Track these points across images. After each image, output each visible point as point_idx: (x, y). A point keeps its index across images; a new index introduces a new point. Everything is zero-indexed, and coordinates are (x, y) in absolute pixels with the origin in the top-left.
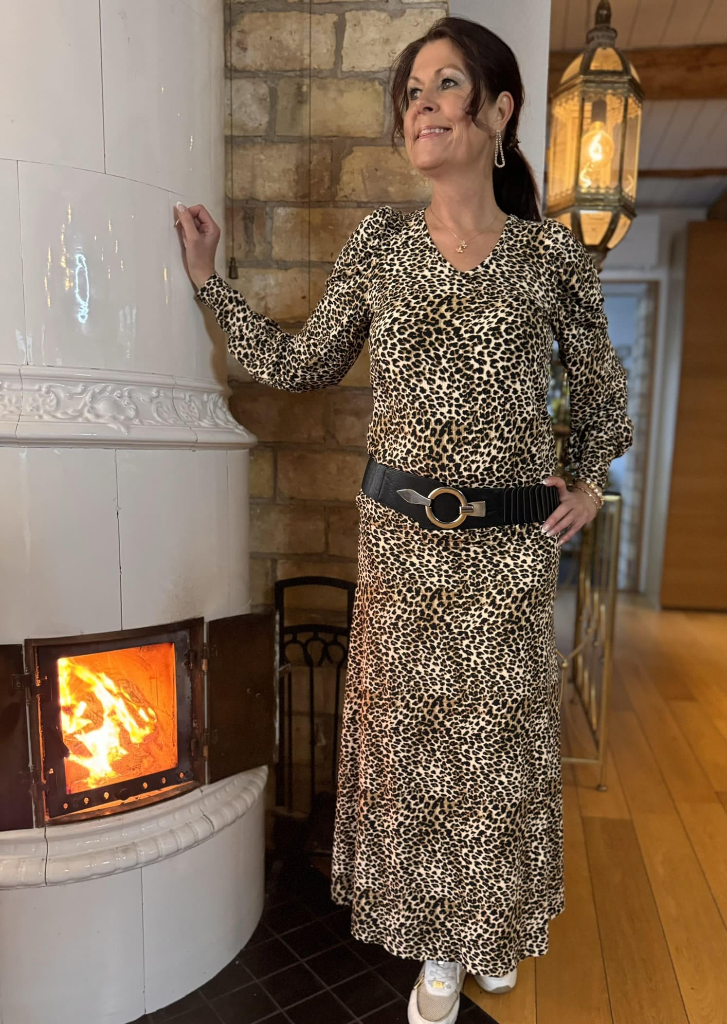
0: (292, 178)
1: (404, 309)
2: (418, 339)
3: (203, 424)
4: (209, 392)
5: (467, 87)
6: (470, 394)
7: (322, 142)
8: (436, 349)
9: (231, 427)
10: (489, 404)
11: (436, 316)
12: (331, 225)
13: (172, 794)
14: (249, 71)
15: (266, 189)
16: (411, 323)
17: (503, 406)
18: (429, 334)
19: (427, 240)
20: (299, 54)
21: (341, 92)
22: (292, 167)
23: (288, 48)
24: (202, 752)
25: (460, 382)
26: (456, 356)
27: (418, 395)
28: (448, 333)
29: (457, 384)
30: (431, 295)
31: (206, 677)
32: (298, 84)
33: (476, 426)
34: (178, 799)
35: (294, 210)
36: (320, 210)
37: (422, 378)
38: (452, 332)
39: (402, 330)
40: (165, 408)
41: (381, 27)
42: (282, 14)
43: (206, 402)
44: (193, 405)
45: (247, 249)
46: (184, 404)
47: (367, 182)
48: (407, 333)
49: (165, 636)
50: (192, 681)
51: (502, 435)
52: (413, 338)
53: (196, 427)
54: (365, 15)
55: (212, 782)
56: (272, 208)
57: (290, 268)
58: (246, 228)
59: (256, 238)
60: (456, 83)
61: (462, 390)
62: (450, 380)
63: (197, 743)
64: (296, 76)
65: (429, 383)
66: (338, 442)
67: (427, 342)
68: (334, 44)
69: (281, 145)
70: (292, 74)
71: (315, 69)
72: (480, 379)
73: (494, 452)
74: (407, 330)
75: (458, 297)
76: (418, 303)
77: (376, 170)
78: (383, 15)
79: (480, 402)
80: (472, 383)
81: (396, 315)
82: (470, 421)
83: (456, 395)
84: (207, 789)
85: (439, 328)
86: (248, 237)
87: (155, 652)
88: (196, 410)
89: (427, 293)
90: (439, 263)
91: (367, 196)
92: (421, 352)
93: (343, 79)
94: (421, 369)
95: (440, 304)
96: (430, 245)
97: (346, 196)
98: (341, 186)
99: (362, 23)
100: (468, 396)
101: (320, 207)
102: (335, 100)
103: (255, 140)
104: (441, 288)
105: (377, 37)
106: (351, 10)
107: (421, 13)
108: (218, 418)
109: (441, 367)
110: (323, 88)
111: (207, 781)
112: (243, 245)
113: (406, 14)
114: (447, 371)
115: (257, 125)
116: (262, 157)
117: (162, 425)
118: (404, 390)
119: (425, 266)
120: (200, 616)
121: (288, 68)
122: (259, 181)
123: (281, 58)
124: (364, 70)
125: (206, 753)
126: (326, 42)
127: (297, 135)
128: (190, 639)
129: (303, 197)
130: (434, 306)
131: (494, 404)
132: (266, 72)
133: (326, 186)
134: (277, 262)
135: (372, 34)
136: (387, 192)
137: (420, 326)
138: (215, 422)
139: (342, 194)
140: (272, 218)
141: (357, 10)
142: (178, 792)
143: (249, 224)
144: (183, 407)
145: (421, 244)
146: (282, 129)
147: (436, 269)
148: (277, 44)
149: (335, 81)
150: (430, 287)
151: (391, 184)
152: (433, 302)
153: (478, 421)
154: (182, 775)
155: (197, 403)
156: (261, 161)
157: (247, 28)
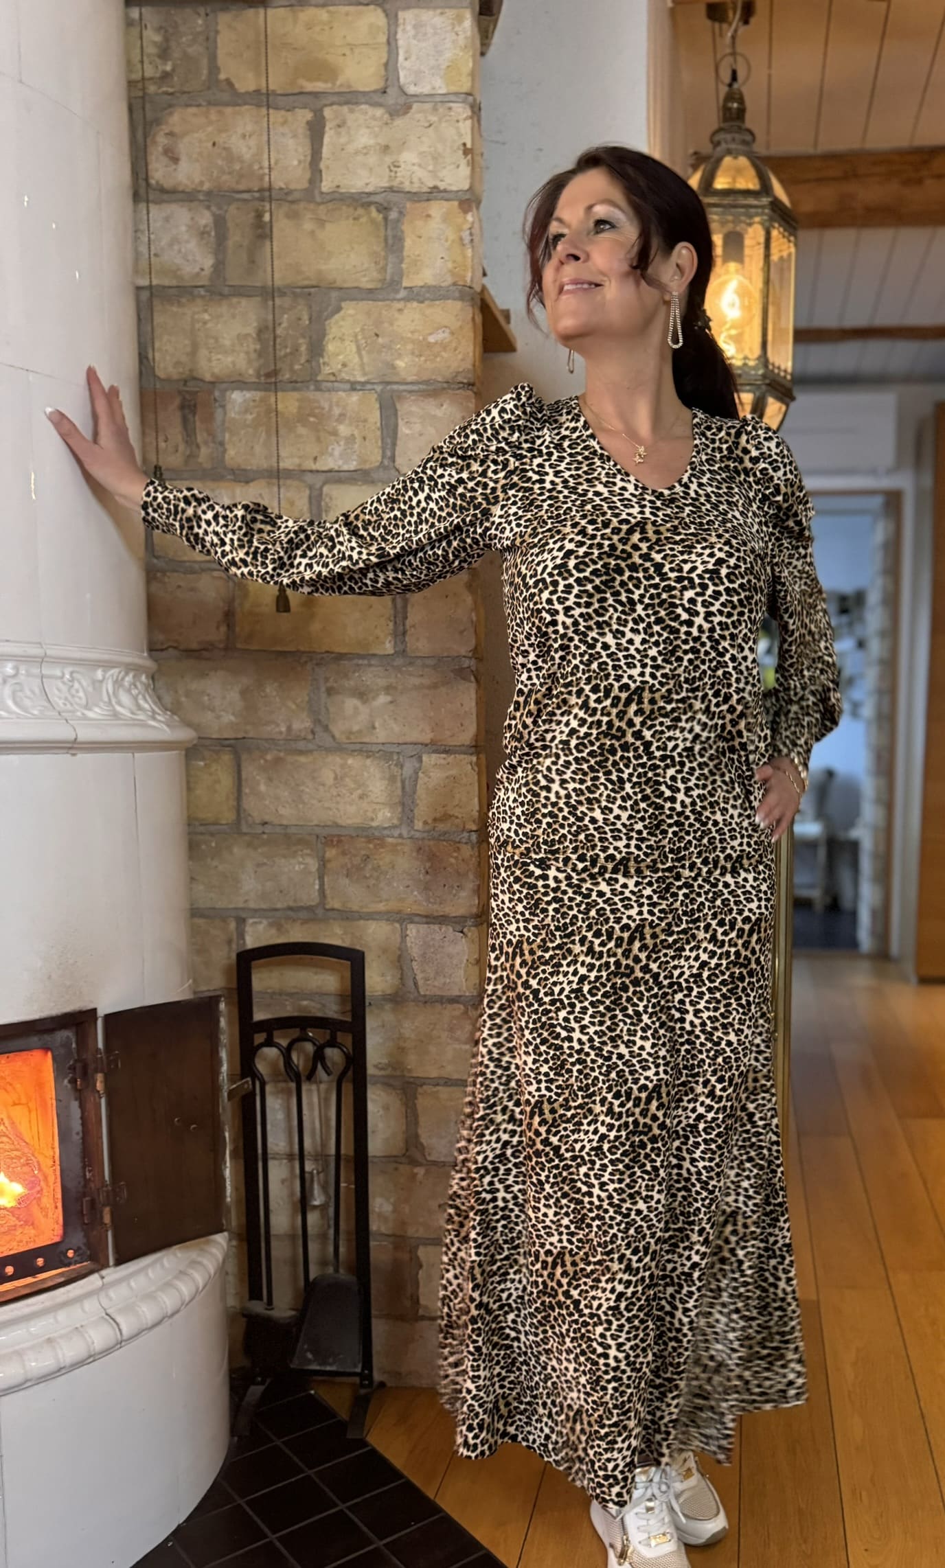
0: (252, 347)
1: (579, 538)
2: (604, 578)
3: (90, 714)
4: (107, 665)
5: (629, 231)
6: (673, 652)
7: (295, 295)
8: (629, 591)
9: (142, 717)
10: (697, 666)
11: (628, 548)
12: (314, 416)
13: (50, 1284)
14: (183, 192)
15: (214, 364)
16: (594, 557)
17: (714, 671)
18: (620, 571)
19: (593, 443)
20: (256, 167)
21: (321, 223)
22: (251, 330)
23: (240, 159)
24: (102, 1217)
25: (660, 635)
26: (657, 601)
27: (598, 653)
28: (646, 570)
29: (656, 637)
30: (615, 520)
31: (103, 1101)
32: (257, 211)
33: (678, 694)
34: (62, 1290)
35: (258, 395)
36: (296, 395)
37: (607, 630)
38: (652, 569)
39: (582, 567)
40: (28, 693)
41: (377, 129)
42: (229, 110)
43: (101, 682)
44: (76, 685)
45: (188, 453)
46: (61, 685)
47: (364, 353)
48: (589, 570)
49: (34, 1040)
50: (82, 1106)
51: (708, 707)
52: (598, 576)
53: (80, 719)
54: (352, 111)
55: (119, 1262)
56: (223, 392)
57: (253, 480)
58: (185, 420)
59: (201, 437)
60: (613, 226)
61: (662, 646)
62: (645, 633)
63: (93, 1203)
64: (255, 199)
65: (615, 637)
66: (333, 737)
67: (617, 583)
68: (309, 152)
69: (235, 300)
70: (245, 196)
71: (281, 189)
72: (688, 633)
73: (697, 729)
74: (588, 566)
75: (654, 523)
76: (597, 529)
77: (377, 335)
78: (379, 112)
79: (685, 663)
80: (676, 639)
81: (570, 546)
82: (671, 686)
83: (653, 652)
84: (111, 1274)
85: (634, 564)
86: (188, 435)
87: (19, 1063)
88: (81, 694)
89: (608, 516)
90: (619, 477)
91: (365, 374)
92: (608, 595)
93: (323, 203)
94: (606, 618)
95: (630, 531)
96: (600, 451)
97: (333, 374)
98: (326, 359)
99: (349, 123)
100: (670, 654)
101: (295, 389)
102: (312, 233)
103: (196, 291)
104: (627, 511)
105: (372, 142)
106: (331, 104)
107: (435, 109)
108: (119, 703)
109: (635, 615)
110: (294, 216)
111: (111, 1262)
112: (182, 447)
113: (413, 111)
114: (643, 621)
115: (197, 270)
116: (206, 317)
117: (19, 716)
118: (577, 647)
119: (597, 479)
120: (91, 1006)
121: (241, 187)
122: (203, 352)
123: (230, 173)
124: (353, 191)
125: (107, 1219)
126: (296, 150)
127: (258, 284)
128: (77, 1044)
129: (268, 375)
130: (622, 534)
131: (703, 667)
132: (209, 193)
133: (303, 360)
134: (232, 471)
135: (364, 139)
136: (393, 367)
137: (607, 560)
138: (114, 710)
139: (327, 370)
140: (223, 407)
141: (340, 104)
142: (62, 1279)
143: (190, 417)
144: (59, 690)
145: (586, 448)
146: (234, 276)
147: (614, 484)
148: (224, 154)
149: (312, 206)
150: (610, 508)
151: (400, 356)
152: (620, 530)
153: (681, 687)
154: (70, 1253)
155: (85, 684)
156: (205, 323)
157: (177, 130)
